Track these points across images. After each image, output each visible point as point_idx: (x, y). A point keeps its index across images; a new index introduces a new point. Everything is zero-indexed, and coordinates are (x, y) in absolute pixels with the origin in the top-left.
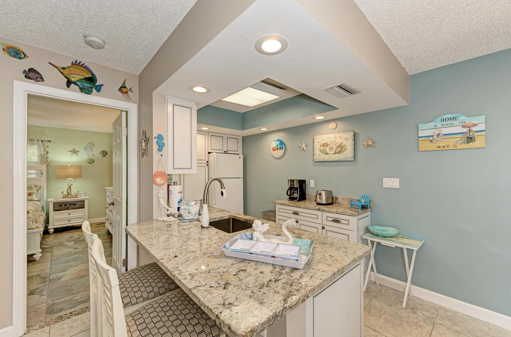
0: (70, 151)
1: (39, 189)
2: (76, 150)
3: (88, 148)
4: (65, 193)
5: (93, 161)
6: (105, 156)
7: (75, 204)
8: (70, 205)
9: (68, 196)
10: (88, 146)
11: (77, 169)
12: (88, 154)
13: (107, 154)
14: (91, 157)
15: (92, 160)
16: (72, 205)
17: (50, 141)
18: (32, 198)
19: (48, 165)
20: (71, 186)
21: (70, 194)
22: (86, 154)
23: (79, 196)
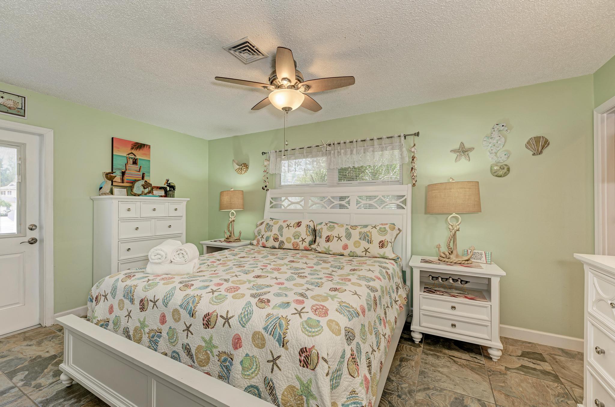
0: (454, 151)
1: (397, 235)
2: (467, 146)
3: (495, 134)
4: (444, 249)
5: (508, 170)
6: (541, 153)
7: (467, 282)
8: (453, 280)
9: (451, 256)
10: (496, 129)
11: (470, 189)
12: (493, 151)
13: (549, 144)
14: (502, 158)
15: (506, 165)
16: (459, 282)
17: (417, 134)
18: (385, 253)
19: (414, 184)
20: (455, 232)
21: (454, 252)
22: (489, 154)
23: (473, 260)
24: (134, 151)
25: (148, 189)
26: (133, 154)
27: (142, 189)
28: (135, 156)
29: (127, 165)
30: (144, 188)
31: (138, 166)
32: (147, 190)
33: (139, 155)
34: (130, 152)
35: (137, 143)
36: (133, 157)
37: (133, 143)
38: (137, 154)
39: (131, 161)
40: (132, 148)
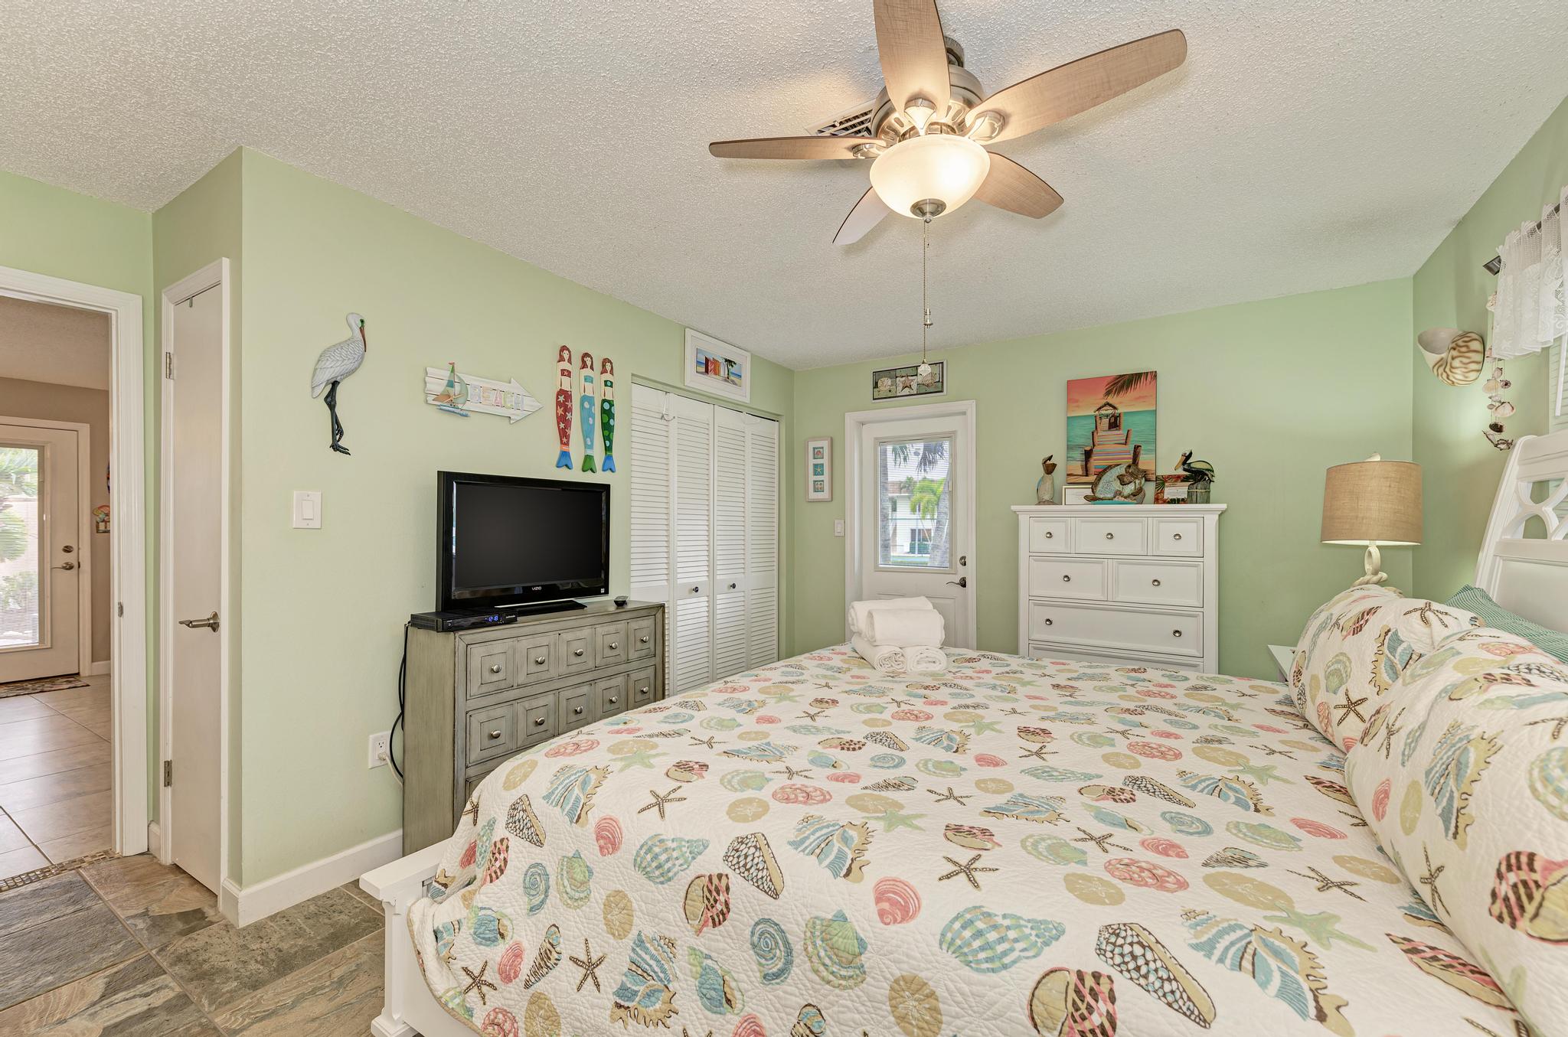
24: (1111, 399)
25: (1133, 484)
26: (1111, 405)
27: (1117, 485)
28: (1115, 408)
29: (1095, 434)
30: (1123, 483)
31: (1123, 432)
32: (1129, 489)
33: (1124, 403)
34: (1104, 402)
35: (1121, 376)
36: (1110, 411)
37: (1109, 380)
38: (1121, 403)
39: (1106, 421)
40: (1108, 393)
